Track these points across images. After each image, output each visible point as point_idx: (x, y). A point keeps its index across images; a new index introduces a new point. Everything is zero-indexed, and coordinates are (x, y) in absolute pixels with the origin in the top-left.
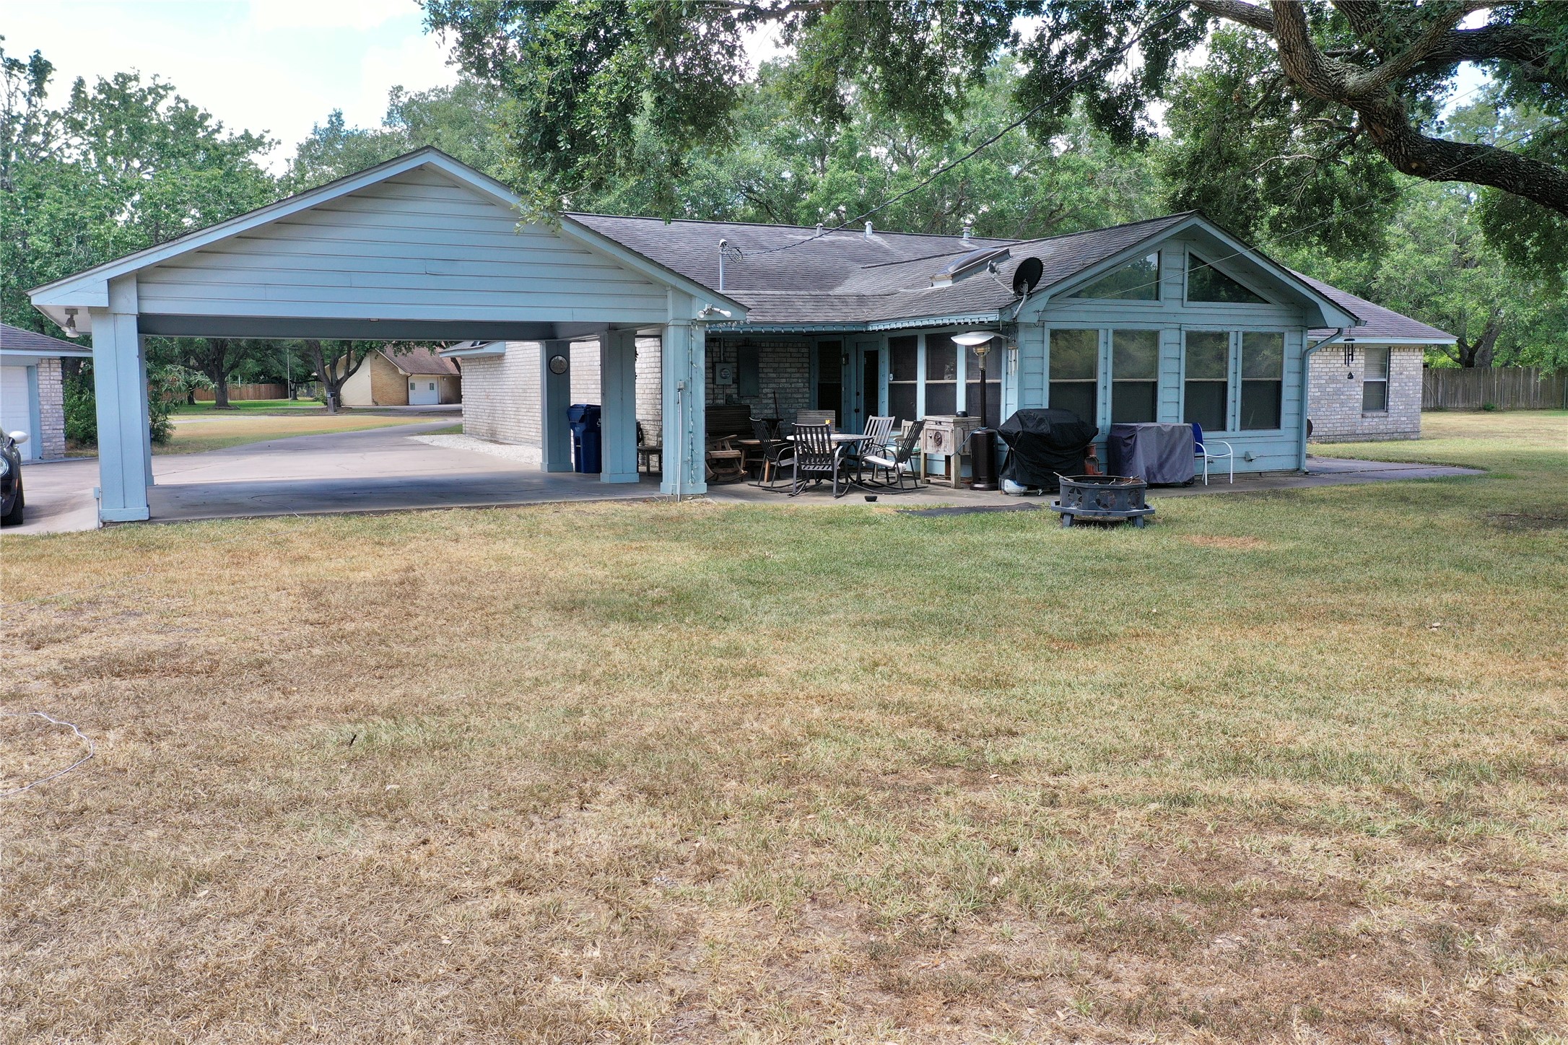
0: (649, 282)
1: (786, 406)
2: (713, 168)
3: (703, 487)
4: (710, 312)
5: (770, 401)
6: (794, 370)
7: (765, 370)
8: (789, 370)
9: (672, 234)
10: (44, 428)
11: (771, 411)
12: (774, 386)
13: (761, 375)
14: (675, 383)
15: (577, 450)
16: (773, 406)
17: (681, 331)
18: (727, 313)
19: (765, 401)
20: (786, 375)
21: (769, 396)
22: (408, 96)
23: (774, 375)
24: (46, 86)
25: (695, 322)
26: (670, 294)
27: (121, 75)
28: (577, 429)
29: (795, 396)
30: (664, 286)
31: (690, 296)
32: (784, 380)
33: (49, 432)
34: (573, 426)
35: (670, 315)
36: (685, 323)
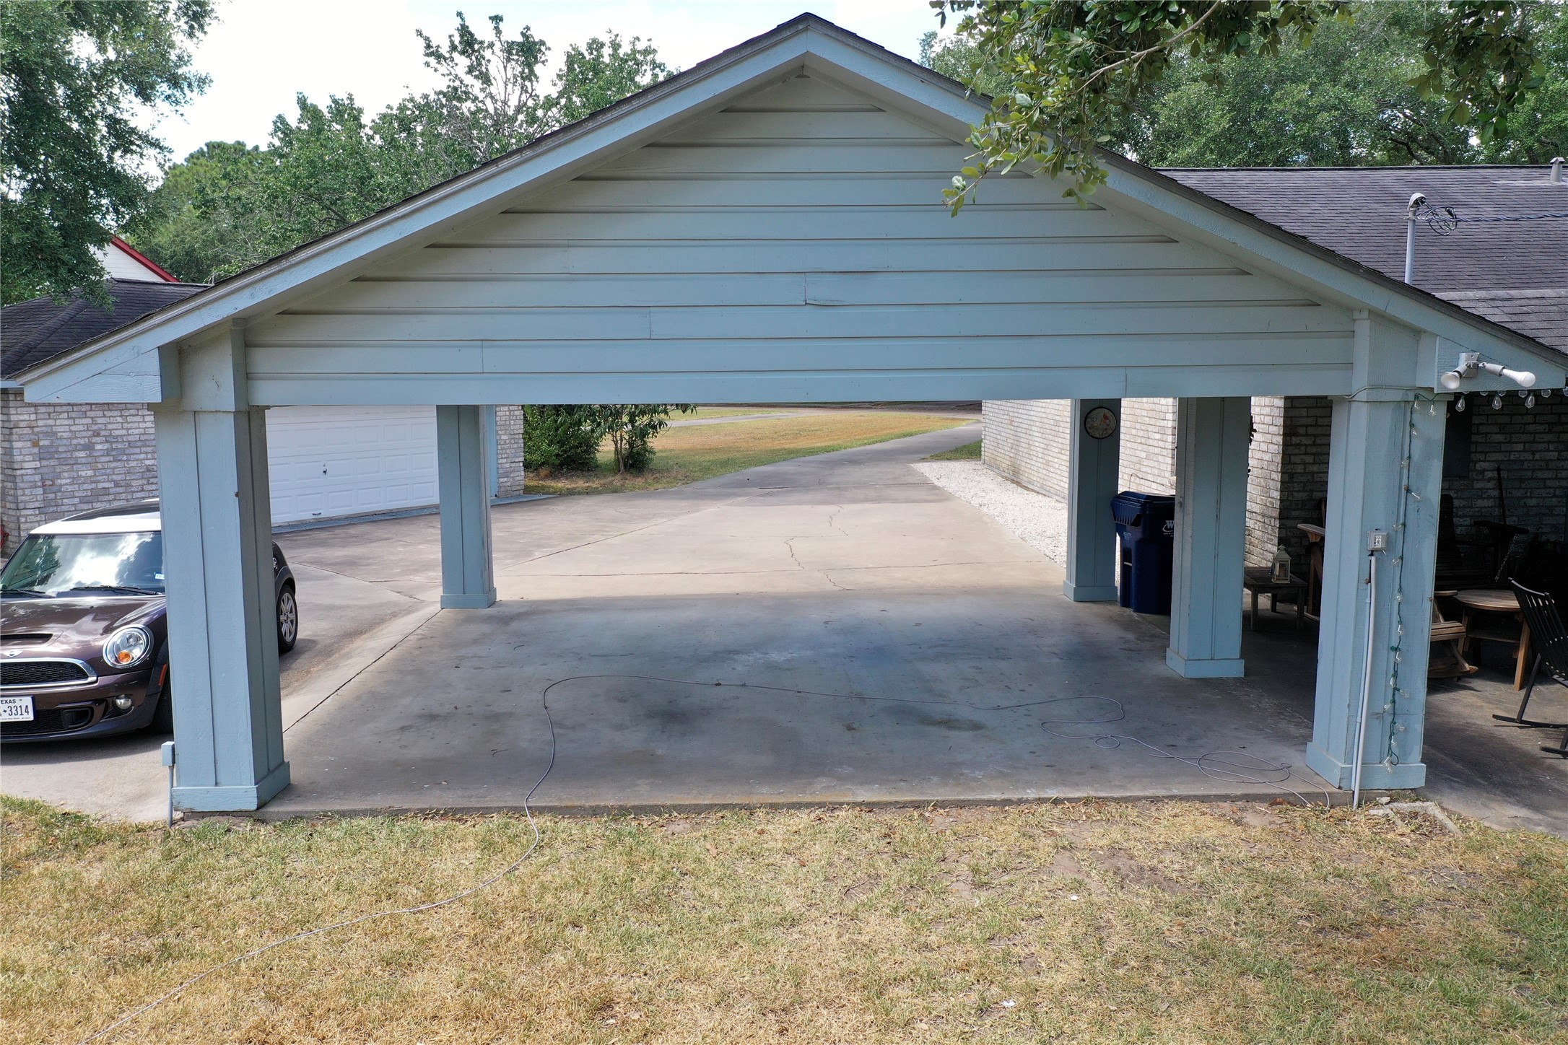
0: (1312, 301)
1: (1519, 493)
2: (1347, 94)
3: (1416, 772)
4: (1473, 372)
5: (1490, 485)
6: (1541, 428)
7: (1483, 429)
8: (1532, 428)
9: (1297, 190)
10: (501, 461)
11: (1490, 503)
12: (1499, 457)
13: (1475, 438)
14: (1364, 535)
15: (1124, 568)
16: (1496, 493)
17: (1387, 417)
18: (1524, 378)
19: (1478, 485)
20: (1524, 438)
21: (1489, 474)
22: (943, 45)
23: (1500, 438)
24: (538, 68)
25: (1425, 396)
26: (1364, 328)
27: (594, 41)
28: (1127, 535)
29: (1540, 475)
30: (1348, 309)
31: (1417, 332)
32: (1519, 447)
33: (507, 466)
34: (1120, 530)
35: (1360, 381)
36: (1397, 396)
